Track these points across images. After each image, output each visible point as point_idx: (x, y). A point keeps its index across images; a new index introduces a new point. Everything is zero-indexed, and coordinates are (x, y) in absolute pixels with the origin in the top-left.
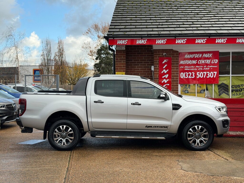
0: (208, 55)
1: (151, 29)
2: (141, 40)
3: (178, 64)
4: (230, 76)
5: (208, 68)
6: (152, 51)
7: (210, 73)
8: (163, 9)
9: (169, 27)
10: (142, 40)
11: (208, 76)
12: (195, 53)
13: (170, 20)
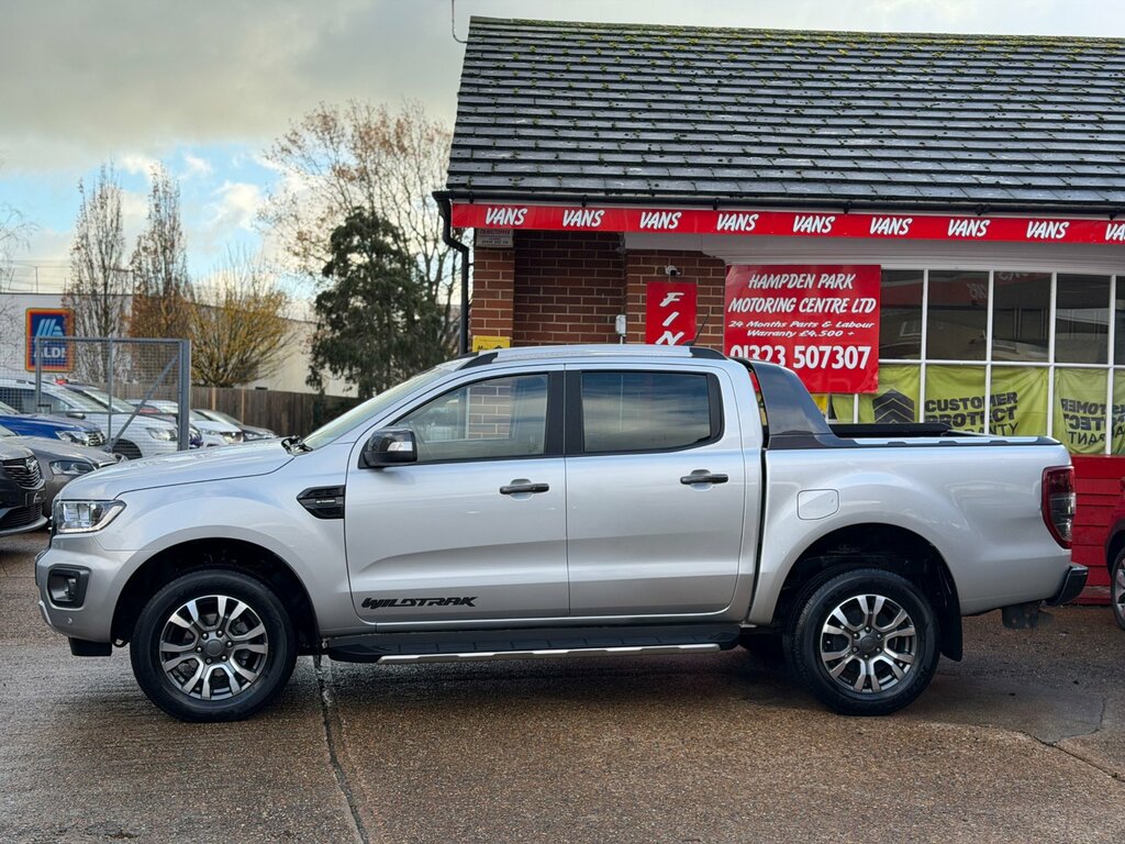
0: (839, 281)
1: (619, 170)
3: (721, 310)
4: (919, 365)
5: (837, 330)
6: (617, 255)
7: (845, 348)
9: (690, 162)
10: (587, 211)
11: (837, 362)
12: (789, 269)
13: (691, 132)
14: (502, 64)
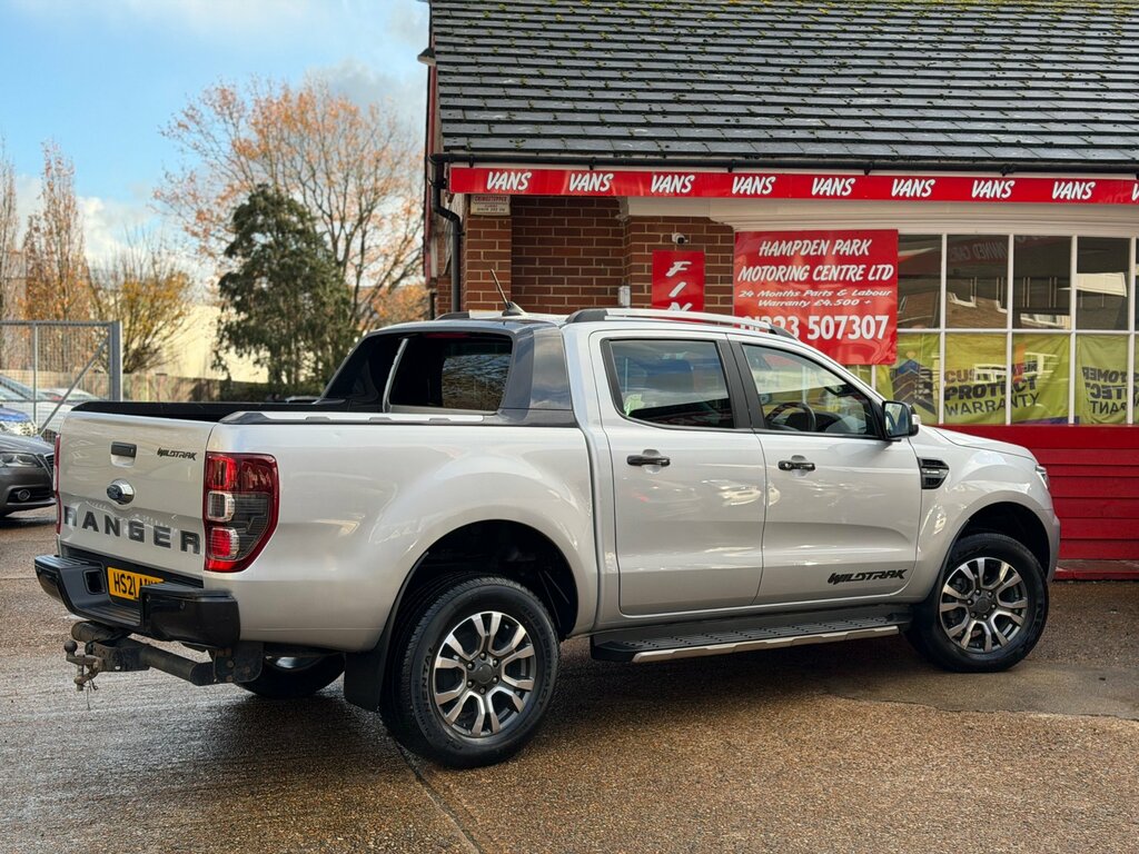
0: (855, 247)
1: (624, 131)
2: (588, 176)
3: (730, 280)
4: (939, 334)
5: (858, 297)
6: (617, 223)
7: (862, 317)
8: (643, 41)
9: (696, 122)
10: (594, 175)
11: (853, 333)
12: (802, 235)
13: (688, 91)
14: (474, 23)
